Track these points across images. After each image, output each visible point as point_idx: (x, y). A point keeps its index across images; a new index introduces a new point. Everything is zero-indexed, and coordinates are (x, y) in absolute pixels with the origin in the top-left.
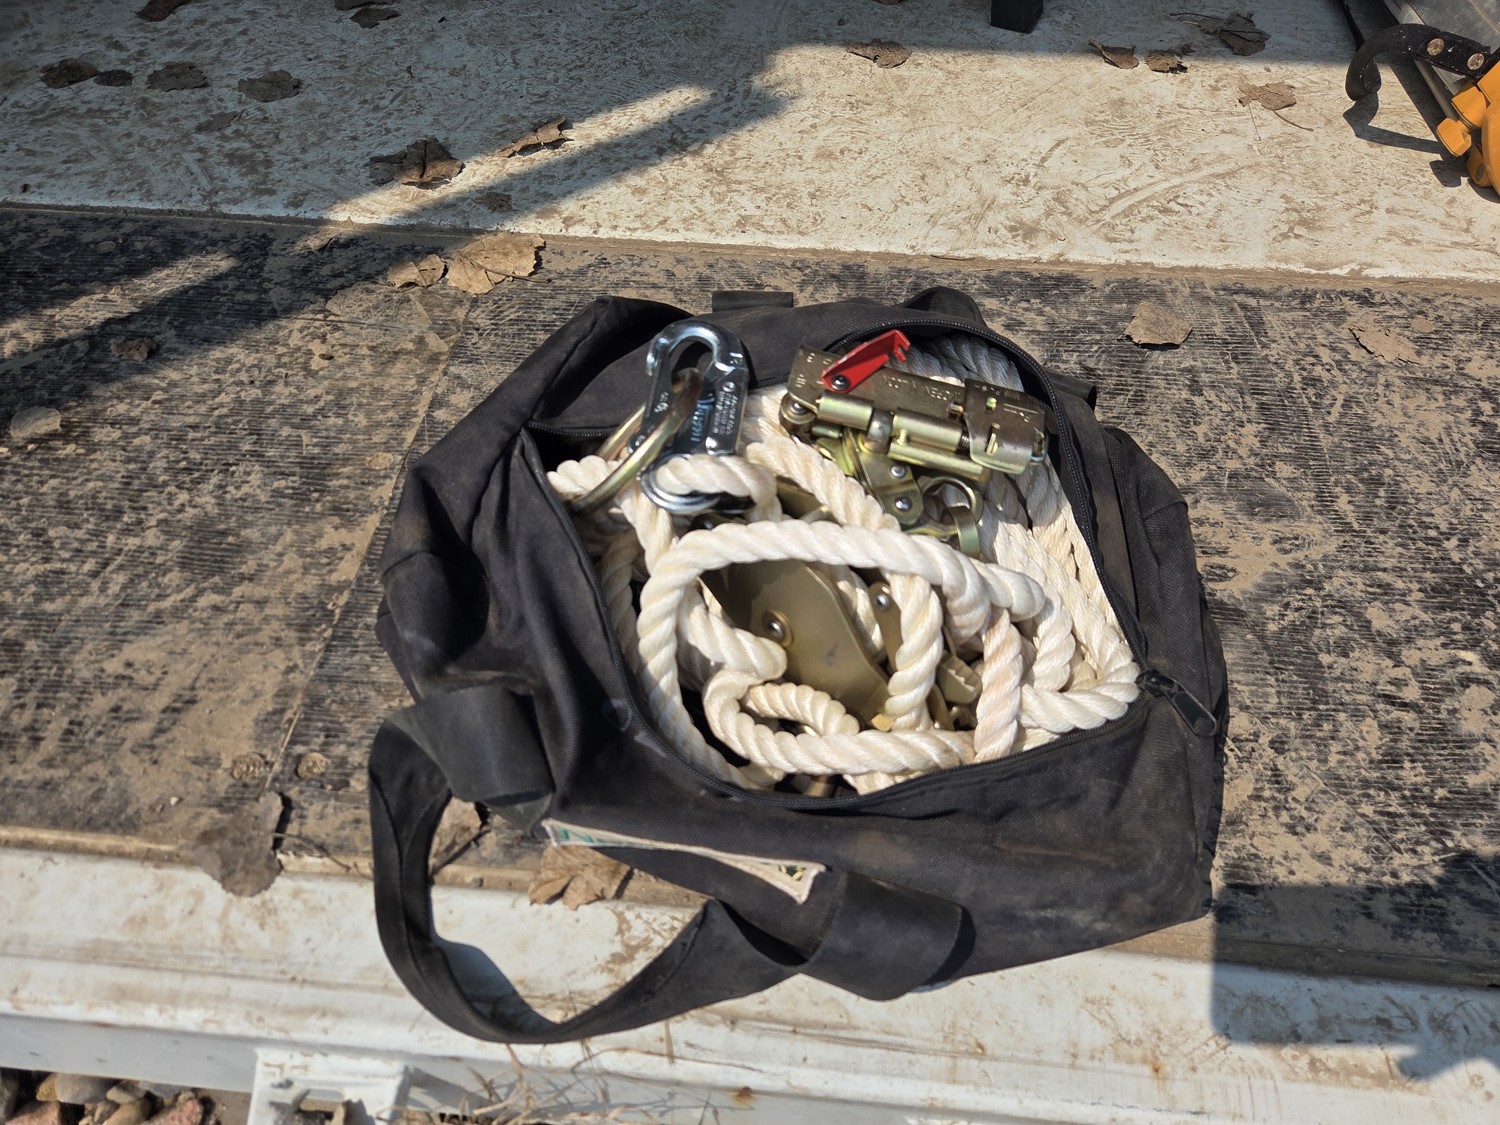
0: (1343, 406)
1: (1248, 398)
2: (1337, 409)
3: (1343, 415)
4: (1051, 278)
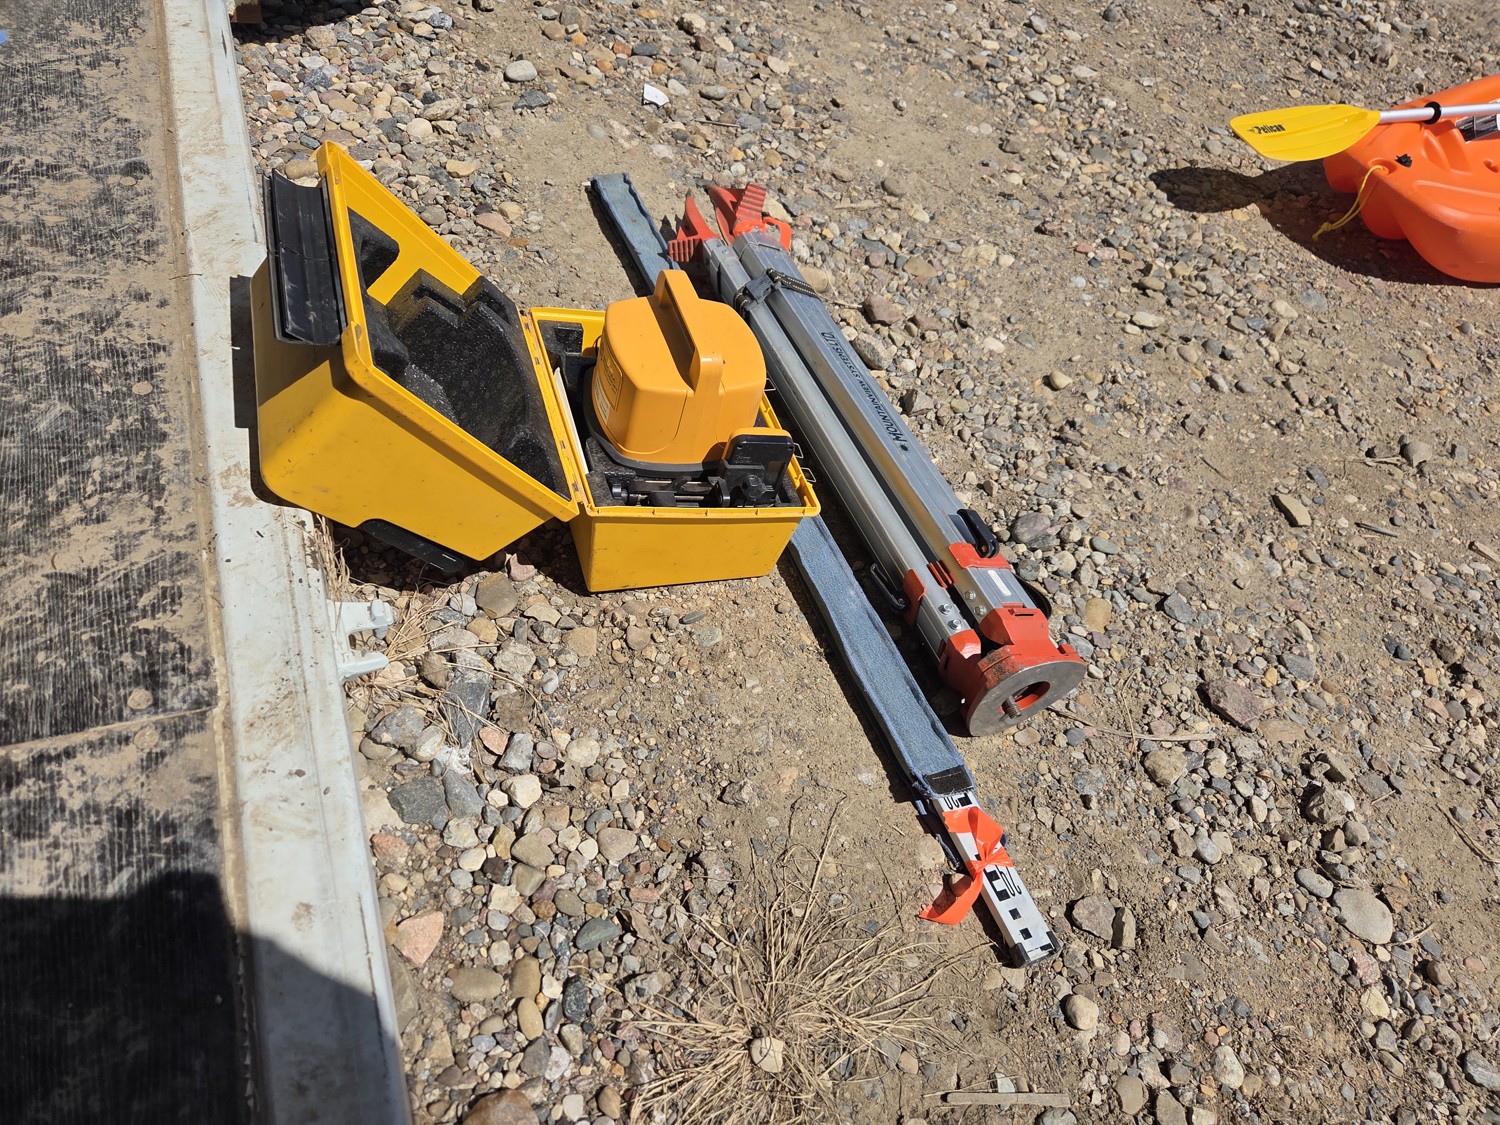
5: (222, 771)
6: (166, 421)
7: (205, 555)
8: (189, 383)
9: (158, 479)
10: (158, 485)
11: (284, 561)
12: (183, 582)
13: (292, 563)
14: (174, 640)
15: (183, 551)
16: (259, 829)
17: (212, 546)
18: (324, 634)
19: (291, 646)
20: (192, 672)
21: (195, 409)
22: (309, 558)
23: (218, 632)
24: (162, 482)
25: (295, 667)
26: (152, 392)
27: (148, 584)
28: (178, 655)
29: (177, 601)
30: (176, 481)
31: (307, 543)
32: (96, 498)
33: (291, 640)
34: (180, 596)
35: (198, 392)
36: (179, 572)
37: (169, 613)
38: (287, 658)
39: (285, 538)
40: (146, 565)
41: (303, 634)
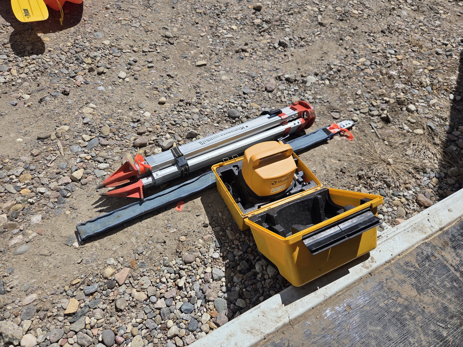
5: (436, 235)
7: (393, 262)
8: (339, 296)
11: (384, 243)
13: (384, 241)
14: (417, 258)
16: (443, 223)
19: (404, 233)
22: (380, 238)
23: (409, 249)
25: (408, 230)
28: (420, 255)
29: (408, 262)
30: (375, 280)
34: (406, 262)
36: (400, 265)
37: (412, 262)
38: (407, 232)
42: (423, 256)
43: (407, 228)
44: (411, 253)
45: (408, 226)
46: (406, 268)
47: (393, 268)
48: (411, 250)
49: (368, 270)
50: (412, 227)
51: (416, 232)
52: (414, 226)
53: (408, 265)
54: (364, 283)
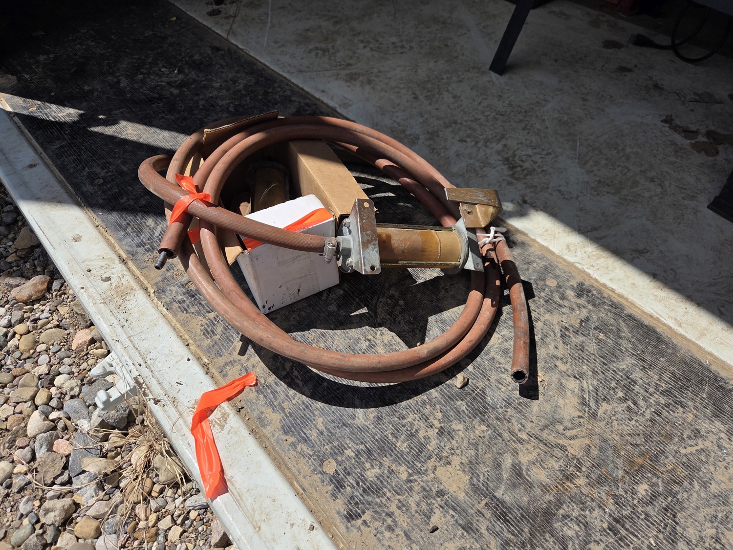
0: (697, 451)
1: (648, 411)
2: (693, 449)
3: (691, 454)
4: (611, 301)
5: (137, 272)
6: (293, 445)
7: (205, 360)
8: (304, 490)
9: (265, 396)
10: (262, 393)
11: (156, 373)
12: (207, 342)
13: (150, 374)
14: (193, 313)
15: (220, 359)
16: (109, 257)
17: (206, 368)
18: (114, 342)
19: (129, 329)
20: (175, 303)
21: (283, 467)
22: (142, 381)
23: (173, 324)
24: (261, 396)
25: (122, 320)
26: (321, 466)
27: (225, 334)
28: (186, 307)
29: (204, 331)
30: (254, 401)
31: (147, 391)
32: (288, 369)
33: (130, 332)
34: (204, 334)
35: (292, 484)
36: (213, 346)
37: (204, 324)
38: (128, 322)
39: (162, 388)
40: (233, 343)
41: (125, 337)
42: (187, 302)
43: (116, 322)
44: (183, 323)
45: (113, 320)
46: (218, 336)
47: (221, 361)
48: (174, 322)
49: (231, 415)
50: (115, 311)
51: (130, 305)
52: (112, 308)
53: (211, 330)
54: (264, 425)
